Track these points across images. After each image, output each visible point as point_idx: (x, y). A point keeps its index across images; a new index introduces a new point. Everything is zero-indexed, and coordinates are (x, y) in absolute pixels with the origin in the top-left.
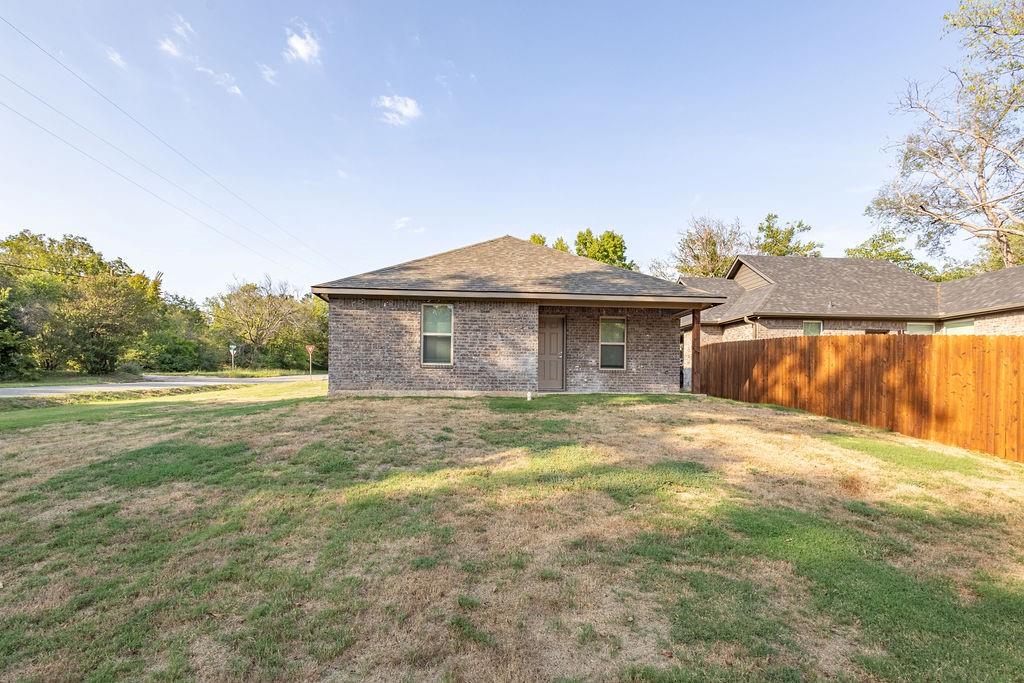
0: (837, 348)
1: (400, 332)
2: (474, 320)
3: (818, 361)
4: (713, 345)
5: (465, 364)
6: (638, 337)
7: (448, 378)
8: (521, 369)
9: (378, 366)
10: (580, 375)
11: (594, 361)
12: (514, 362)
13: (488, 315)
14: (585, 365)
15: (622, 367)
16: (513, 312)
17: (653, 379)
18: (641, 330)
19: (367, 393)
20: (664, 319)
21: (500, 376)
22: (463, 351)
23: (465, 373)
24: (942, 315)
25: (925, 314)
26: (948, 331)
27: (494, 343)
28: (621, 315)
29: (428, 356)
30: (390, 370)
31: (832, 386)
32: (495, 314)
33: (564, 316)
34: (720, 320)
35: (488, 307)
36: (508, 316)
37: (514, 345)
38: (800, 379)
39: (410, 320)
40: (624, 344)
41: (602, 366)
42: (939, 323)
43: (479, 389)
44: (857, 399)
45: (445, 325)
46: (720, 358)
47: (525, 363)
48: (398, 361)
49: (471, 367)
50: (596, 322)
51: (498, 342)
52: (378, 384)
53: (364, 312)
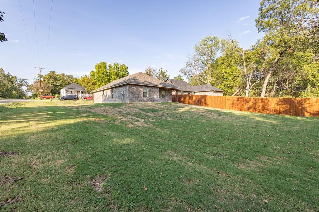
0: (195, 96)
1: (140, 91)
2: (151, 90)
3: (192, 98)
5: (149, 97)
7: (147, 100)
9: (137, 97)
10: (160, 100)
12: (156, 97)
15: (165, 98)
17: (169, 100)
18: (167, 92)
19: (135, 102)
21: (154, 99)
22: (149, 95)
23: (150, 99)
24: (195, 91)
25: (193, 91)
26: (196, 94)
28: (165, 90)
29: (144, 96)
30: (139, 98)
31: (195, 101)
32: (153, 89)
36: (155, 89)
37: (156, 94)
38: (190, 101)
39: (141, 89)
40: (165, 94)
42: (195, 92)
44: (198, 103)
45: (146, 90)
47: (158, 97)
48: (140, 96)
50: (162, 91)
51: (154, 94)
52: (137, 101)
53: (134, 87)
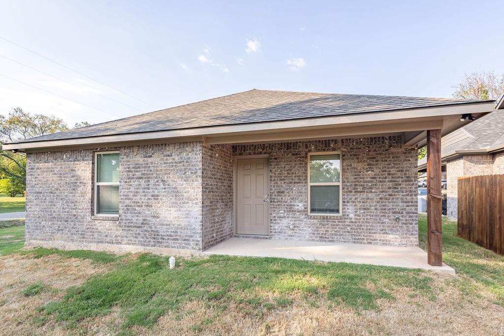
1: (76, 183)
4: (477, 178)
5: (129, 216)
6: (357, 175)
7: (114, 230)
8: (183, 223)
10: (285, 222)
11: (301, 205)
12: (176, 214)
13: (150, 160)
14: (290, 209)
15: (338, 211)
16: (176, 155)
17: (379, 227)
18: (360, 166)
20: (393, 150)
21: (162, 230)
22: (128, 202)
23: (129, 226)
27: (156, 193)
28: (334, 150)
29: (103, 207)
30: (68, 222)
32: (157, 159)
33: (266, 156)
34: (489, 148)
35: (150, 151)
36: (170, 160)
37: (176, 193)
39: (83, 170)
40: (340, 184)
41: (313, 210)
43: (142, 245)
46: (487, 194)
47: (188, 216)
48: (74, 212)
49: (134, 219)
50: (303, 159)
51: (160, 191)
52: (58, 235)
